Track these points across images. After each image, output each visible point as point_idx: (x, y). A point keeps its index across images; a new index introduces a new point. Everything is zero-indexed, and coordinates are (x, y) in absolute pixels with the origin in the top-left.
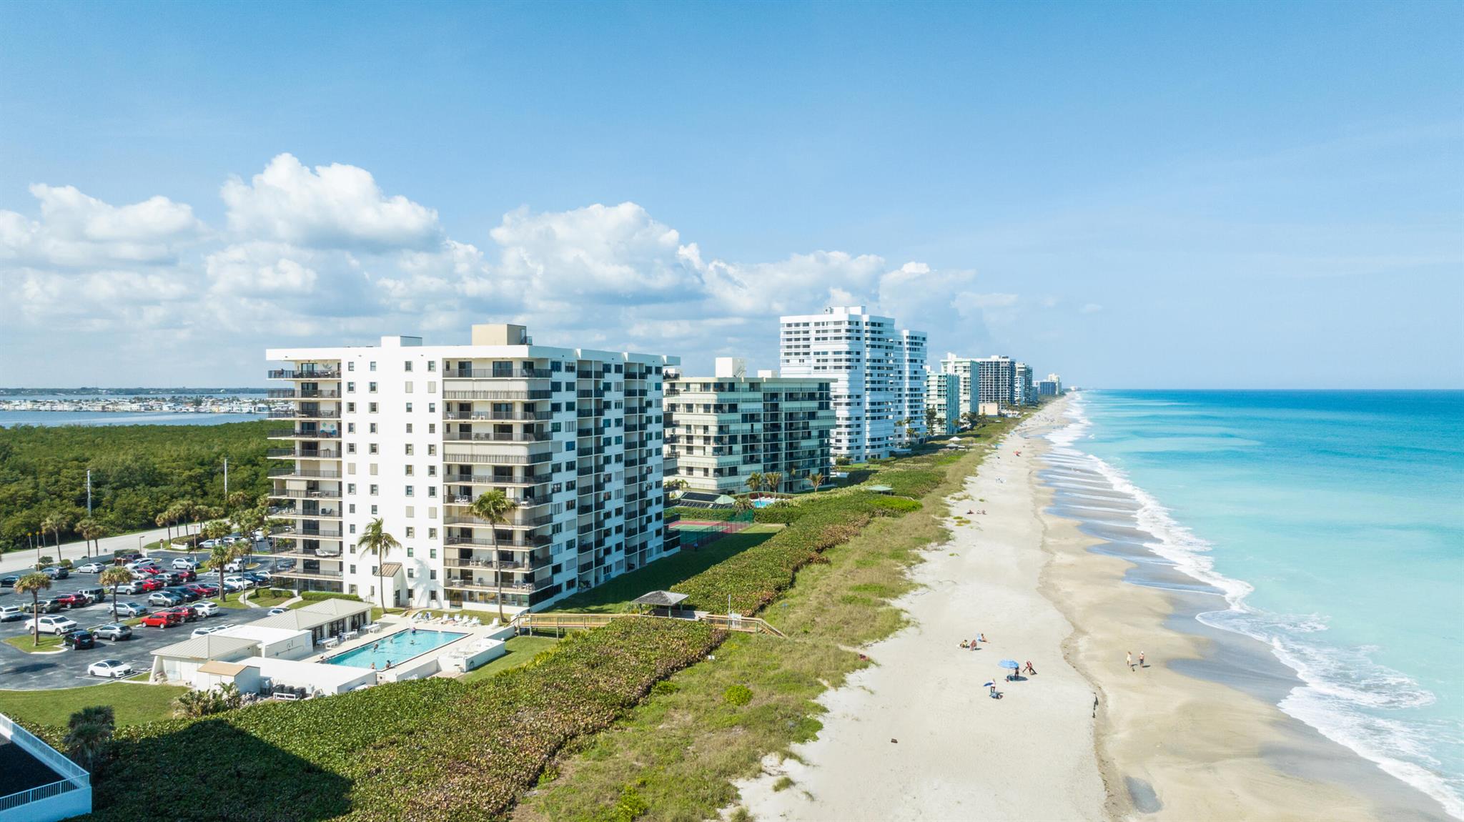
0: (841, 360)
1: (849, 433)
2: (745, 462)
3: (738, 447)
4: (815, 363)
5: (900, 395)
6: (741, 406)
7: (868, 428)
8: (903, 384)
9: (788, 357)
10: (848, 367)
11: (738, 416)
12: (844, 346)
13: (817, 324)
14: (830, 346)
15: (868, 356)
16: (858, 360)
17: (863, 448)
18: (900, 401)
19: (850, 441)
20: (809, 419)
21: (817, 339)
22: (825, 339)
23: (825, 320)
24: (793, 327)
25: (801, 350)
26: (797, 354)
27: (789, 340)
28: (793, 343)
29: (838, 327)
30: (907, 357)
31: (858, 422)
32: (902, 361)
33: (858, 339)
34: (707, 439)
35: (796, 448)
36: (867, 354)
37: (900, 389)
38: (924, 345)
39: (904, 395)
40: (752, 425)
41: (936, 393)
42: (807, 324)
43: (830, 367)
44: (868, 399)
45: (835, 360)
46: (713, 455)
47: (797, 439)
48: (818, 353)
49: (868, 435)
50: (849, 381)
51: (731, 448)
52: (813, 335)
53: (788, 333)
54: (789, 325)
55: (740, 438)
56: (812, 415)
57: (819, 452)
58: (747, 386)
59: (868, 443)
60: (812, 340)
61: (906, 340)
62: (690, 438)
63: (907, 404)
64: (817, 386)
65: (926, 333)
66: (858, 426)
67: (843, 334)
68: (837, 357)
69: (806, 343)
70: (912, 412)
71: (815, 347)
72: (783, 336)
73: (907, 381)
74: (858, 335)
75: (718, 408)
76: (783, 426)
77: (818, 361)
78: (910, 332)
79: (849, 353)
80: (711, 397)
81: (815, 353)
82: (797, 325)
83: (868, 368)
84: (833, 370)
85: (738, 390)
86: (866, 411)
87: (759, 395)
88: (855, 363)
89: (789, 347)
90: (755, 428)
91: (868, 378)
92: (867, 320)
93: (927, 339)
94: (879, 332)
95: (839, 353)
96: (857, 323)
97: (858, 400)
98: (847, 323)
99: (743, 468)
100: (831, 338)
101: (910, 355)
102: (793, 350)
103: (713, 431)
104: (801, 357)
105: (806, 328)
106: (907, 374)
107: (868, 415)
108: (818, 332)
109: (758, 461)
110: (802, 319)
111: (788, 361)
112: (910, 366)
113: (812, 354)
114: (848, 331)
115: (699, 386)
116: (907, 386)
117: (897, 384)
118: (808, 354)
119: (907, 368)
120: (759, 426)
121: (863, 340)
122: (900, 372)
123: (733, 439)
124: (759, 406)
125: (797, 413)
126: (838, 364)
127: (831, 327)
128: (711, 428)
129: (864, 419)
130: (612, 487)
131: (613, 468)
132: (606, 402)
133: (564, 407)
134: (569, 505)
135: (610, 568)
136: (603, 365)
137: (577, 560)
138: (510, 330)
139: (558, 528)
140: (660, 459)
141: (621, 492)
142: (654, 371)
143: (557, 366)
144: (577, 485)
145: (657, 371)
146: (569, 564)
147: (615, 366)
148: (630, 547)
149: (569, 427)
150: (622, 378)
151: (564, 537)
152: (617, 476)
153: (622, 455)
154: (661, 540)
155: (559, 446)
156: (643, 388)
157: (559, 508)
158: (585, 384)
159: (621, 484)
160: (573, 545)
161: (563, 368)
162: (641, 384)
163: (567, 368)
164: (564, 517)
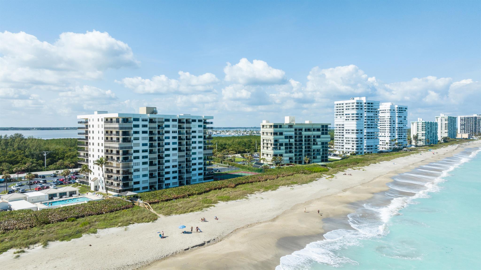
0: (354, 117)
1: (357, 144)
2: (286, 153)
3: (283, 148)
4: (345, 118)
5: (394, 130)
6: (284, 133)
7: (365, 142)
8: (395, 126)
9: (337, 116)
10: (356, 119)
11: (283, 137)
12: (355, 112)
13: (346, 104)
14: (350, 112)
15: (365, 115)
16: (362, 117)
17: (363, 149)
18: (394, 132)
19: (357, 146)
20: (317, 138)
21: (346, 109)
22: (349, 109)
23: (349, 102)
24: (339, 105)
25: (341, 113)
26: (340, 115)
27: (337, 110)
28: (339, 111)
29: (353, 105)
30: (397, 115)
31: (361, 140)
32: (395, 117)
33: (361, 109)
34: (271, 144)
35: (311, 148)
36: (365, 114)
37: (394, 128)
38: (406, 111)
39: (396, 130)
40: (289, 140)
41: (421, 129)
42: (343, 104)
43: (350, 119)
44: (365, 131)
45: (352, 117)
46: (272, 150)
47: (311, 145)
48: (347, 114)
49: (365, 145)
50: (357, 124)
51: (280, 148)
52: (345, 108)
53: (337, 107)
54: (337, 104)
55: (284, 144)
56: (319, 137)
57: (321, 150)
58: (287, 126)
59: (365, 148)
60: (345, 110)
61: (396, 109)
62: (267, 144)
63: (397, 133)
64: (320, 126)
65: (407, 106)
66: (362, 141)
67: (355, 107)
68: (353, 116)
69: (342, 111)
70: (399, 136)
71: (346, 112)
72: (335, 108)
73: (397, 124)
74: (361, 107)
75: (275, 134)
76: (304, 140)
77: (347, 117)
78: (398, 106)
79: (356, 114)
80: (272, 130)
81: (346, 114)
82: (340, 104)
83: (365, 119)
84: (351, 120)
85: (283, 128)
86: (365, 136)
87: (293, 129)
88: (360, 118)
89: (337, 112)
90: (290, 141)
91: (365, 123)
92: (365, 102)
93: (408, 108)
94: (372, 106)
95: (354, 114)
96: (361, 103)
97: (361, 132)
98: (356, 103)
99: (285, 155)
100: (351, 109)
101: (398, 114)
102: (339, 113)
103: (273, 142)
104: (341, 116)
105: (342, 106)
106: (397, 122)
107: (365, 137)
108: (347, 107)
109: (293, 153)
110: (341, 102)
111: (337, 117)
112: (398, 119)
113: (344, 115)
114: (356, 106)
115: (269, 126)
116: (397, 126)
117: (393, 126)
118: (343, 115)
119: (397, 120)
120: (292, 141)
121: (363, 109)
122: (394, 121)
123: (281, 145)
124: (293, 134)
125: (311, 136)
126: (353, 118)
127: (351, 105)
128: (272, 141)
129: (363, 139)
130: (170, 158)
131: (171, 152)
132: (166, 131)
133: (141, 132)
134: (144, 163)
135: (169, 184)
136: (165, 119)
137: (149, 181)
138: (148, 108)
139: (138, 170)
140: (202, 150)
141: (176, 160)
142: (197, 121)
143: (137, 120)
144: (148, 157)
145: (200, 121)
146: (144, 182)
147: (172, 119)
148: (180, 178)
149: (144, 139)
150: (176, 123)
151: (141, 173)
152: (174, 155)
153: (177, 148)
154: (202, 177)
155: (138, 145)
156: (189, 126)
157: (138, 164)
158: (153, 125)
159: (176, 158)
160: (147, 176)
161: (140, 120)
162: (188, 125)
163: (143, 120)
164: (141, 167)
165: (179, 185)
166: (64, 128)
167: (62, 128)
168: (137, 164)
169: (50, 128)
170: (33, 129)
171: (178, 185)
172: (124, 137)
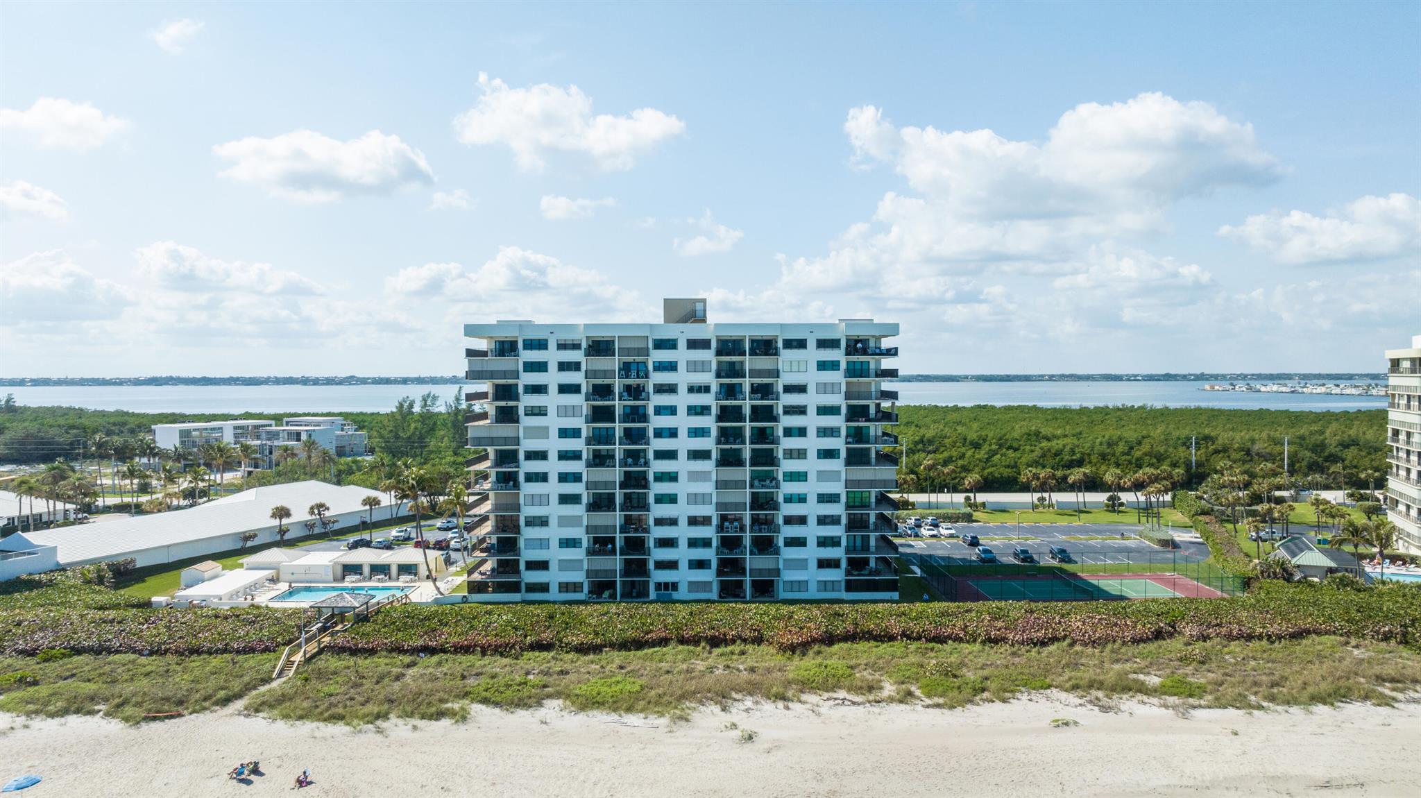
130: (681, 488)
131: (681, 466)
132: (662, 385)
133: (553, 389)
134: (565, 499)
135: (675, 586)
136: (655, 340)
137: (585, 563)
138: (669, 304)
139: (543, 522)
140: (837, 465)
141: (707, 498)
142: (812, 344)
143: (541, 345)
144: (584, 478)
145: (823, 344)
146: (565, 565)
147: (688, 340)
148: (729, 566)
149: (564, 411)
150: (708, 355)
151: (554, 533)
152: (694, 476)
153: (709, 452)
154: (837, 575)
155: (543, 432)
156: (770, 367)
157: (542, 500)
158: (602, 363)
159: (708, 487)
160: (577, 545)
161: (552, 345)
162: (763, 362)
163: (562, 346)
164: (555, 510)
165: (720, 597)
166: (1043, 376)
167: (1040, 376)
168: (537, 500)
169: (1008, 376)
170: (965, 378)
171: (714, 595)
172: (503, 403)
